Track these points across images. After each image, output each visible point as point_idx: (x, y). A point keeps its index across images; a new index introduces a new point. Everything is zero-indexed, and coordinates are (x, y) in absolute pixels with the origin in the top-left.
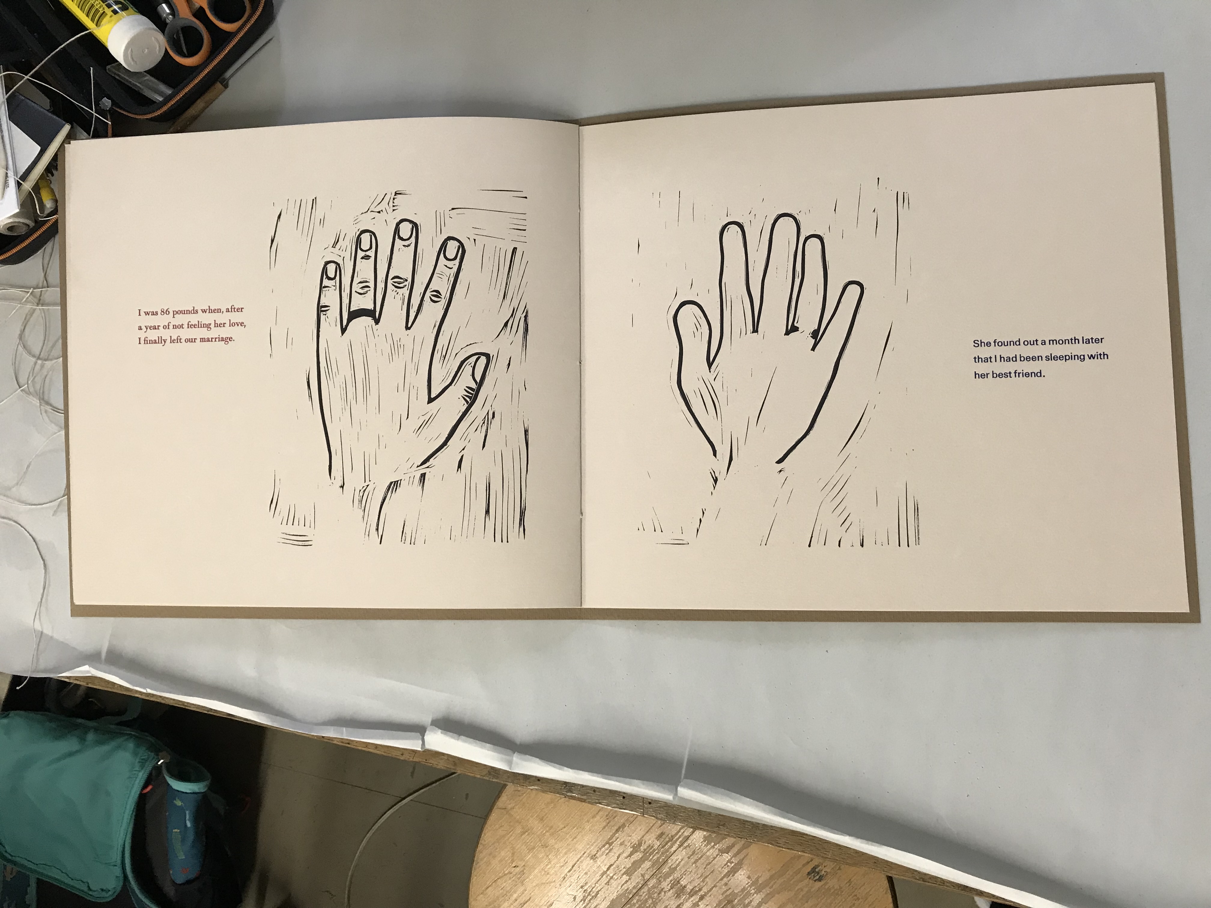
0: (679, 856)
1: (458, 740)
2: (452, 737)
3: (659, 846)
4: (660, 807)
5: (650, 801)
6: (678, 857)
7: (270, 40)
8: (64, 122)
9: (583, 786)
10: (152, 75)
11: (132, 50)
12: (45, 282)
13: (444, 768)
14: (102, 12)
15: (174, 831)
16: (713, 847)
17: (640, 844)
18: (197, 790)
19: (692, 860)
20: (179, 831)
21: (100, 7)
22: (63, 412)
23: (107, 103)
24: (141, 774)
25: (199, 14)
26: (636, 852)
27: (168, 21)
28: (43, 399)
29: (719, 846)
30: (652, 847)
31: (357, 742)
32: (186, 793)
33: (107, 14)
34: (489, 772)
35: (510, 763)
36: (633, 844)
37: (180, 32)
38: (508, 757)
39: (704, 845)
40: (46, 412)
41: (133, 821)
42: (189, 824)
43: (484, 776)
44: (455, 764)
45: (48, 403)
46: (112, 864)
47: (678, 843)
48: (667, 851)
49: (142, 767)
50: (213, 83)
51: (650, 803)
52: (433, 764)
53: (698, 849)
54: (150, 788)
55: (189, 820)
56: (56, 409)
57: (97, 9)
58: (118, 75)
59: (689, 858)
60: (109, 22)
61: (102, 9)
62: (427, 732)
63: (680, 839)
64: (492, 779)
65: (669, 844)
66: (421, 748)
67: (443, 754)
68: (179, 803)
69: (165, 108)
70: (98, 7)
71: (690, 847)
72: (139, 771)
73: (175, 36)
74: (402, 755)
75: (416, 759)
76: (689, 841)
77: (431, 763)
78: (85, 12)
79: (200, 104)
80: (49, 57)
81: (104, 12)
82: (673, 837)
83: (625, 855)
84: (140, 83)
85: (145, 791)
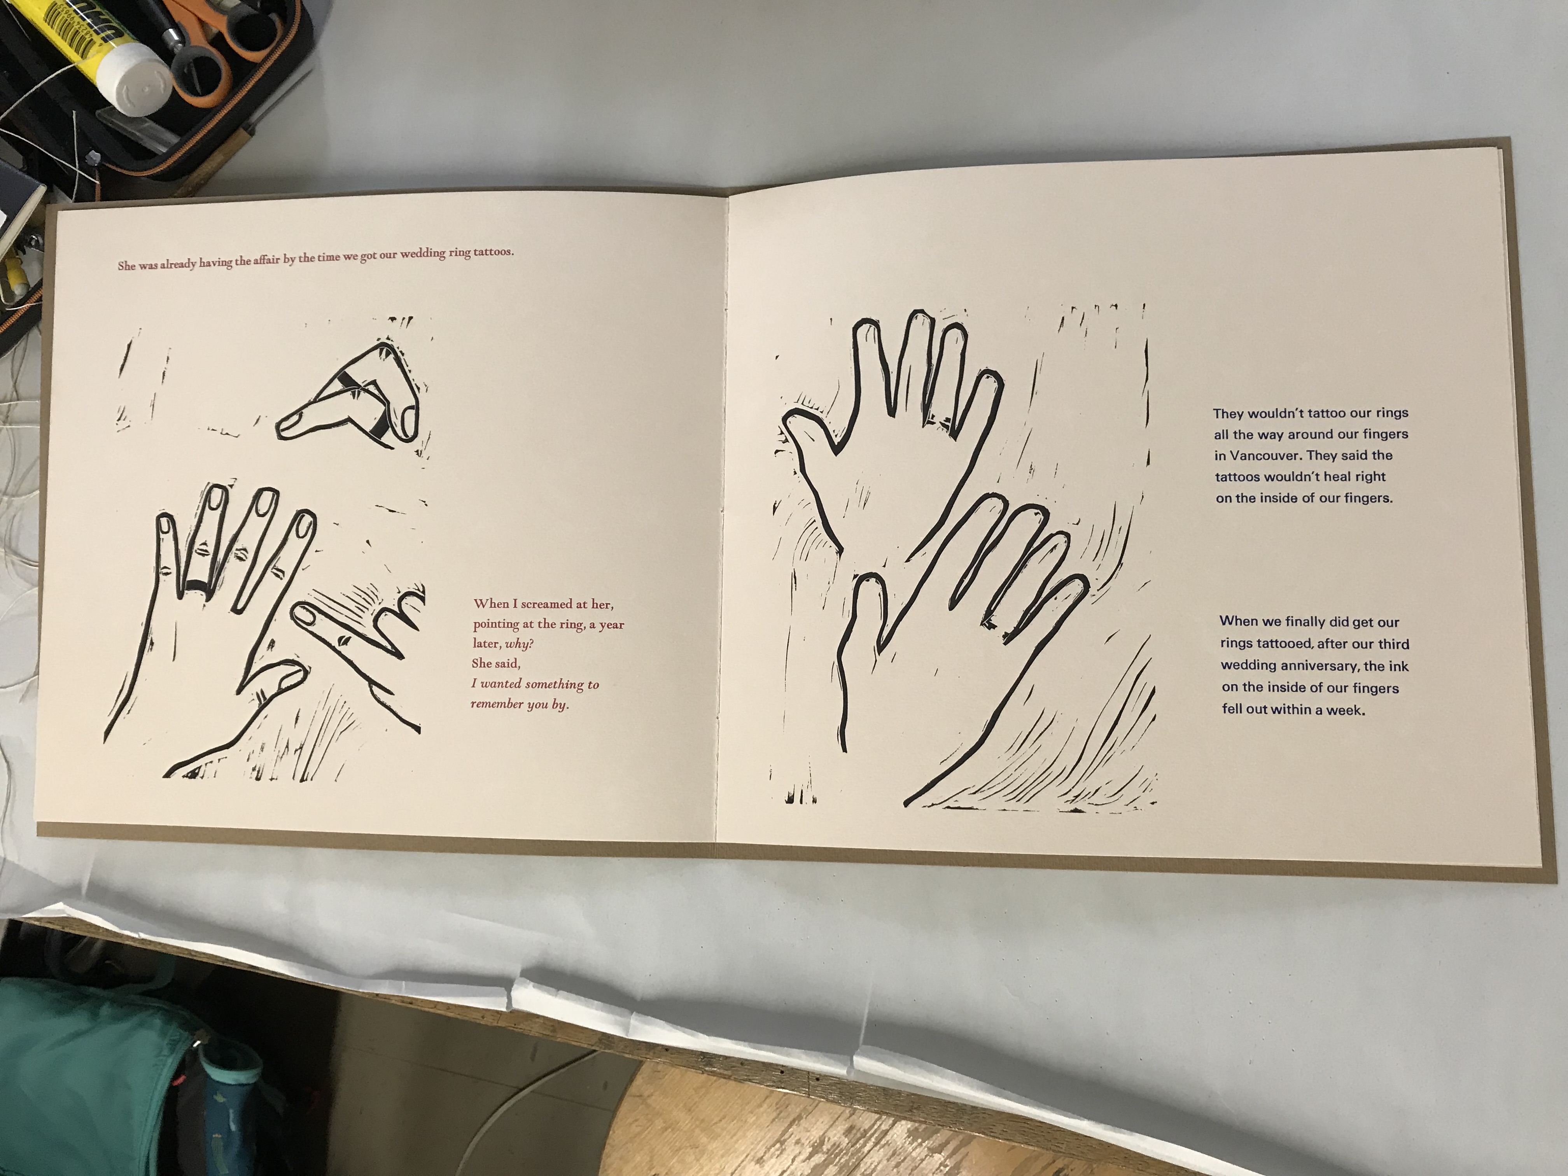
0: (875, 1158)
1: (556, 996)
2: (548, 992)
3: (848, 1144)
4: (831, 1085)
5: (818, 1076)
6: (873, 1159)
7: (309, 73)
8: (37, 182)
9: (726, 1058)
10: (155, 121)
11: (127, 88)
12: (15, 393)
13: (539, 1035)
14: (89, 39)
15: (214, 1136)
16: (920, 1145)
17: (822, 1143)
18: (245, 1082)
19: (893, 1163)
20: (220, 1136)
21: (87, 34)
22: (37, 564)
23: (95, 157)
24: (170, 1060)
25: (217, 41)
26: (817, 1152)
27: (176, 51)
28: (10, 547)
29: (928, 1144)
30: (839, 1146)
31: (423, 1001)
32: (229, 1085)
33: (95, 43)
34: (599, 1039)
35: (625, 1027)
36: (812, 1142)
37: (192, 65)
38: (621, 1019)
39: (908, 1143)
40: (13, 563)
41: (159, 1123)
42: (233, 1127)
44: (554, 1031)
45: (16, 553)
47: (873, 1139)
48: (859, 1151)
49: (172, 1050)
50: (235, 130)
51: (818, 1079)
53: (901, 1148)
54: (182, 1078)
55: (233, 1122)
56: (27, 561)
57: (83, 36)
58: (112, 122)
59: (888, 1160)
60: (98, 52)
62: (515, 986)
63: (876, 1135)
64: (605, 1049)
65: (861, 1142)
66: (507, 1008)
67: (538, 1016)
68: (220, 1099)
69: (170, 162)
70: (84, 34)
71: (889, 1145)
72: (168, 1056)
73: (185, 71)
74: (483, 1017)
75: (502, 1024)
76: (888, 1137)
77: (520, 1029)
78: (67, 40)
79: (217, 157)
80: (21, 100)
81: (92, 40)
82: (866, 1132)
83: (802, 1157)
84: (139, 131)
85: (176, 1083)
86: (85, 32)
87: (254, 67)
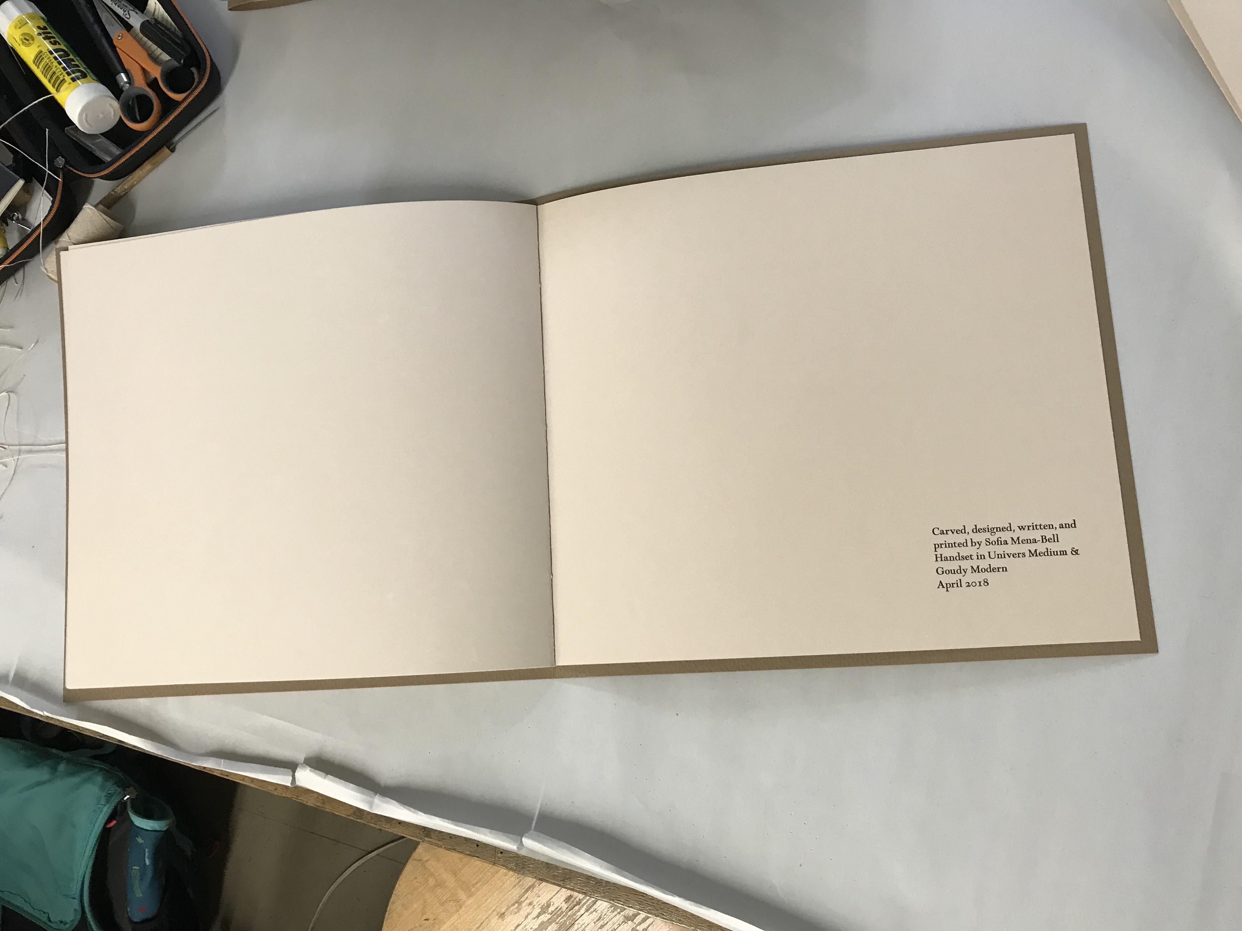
0: (586, 920)
1: (325, 778)
2: (320, 775)
3: (567, 908)
4: (510, 857)
5: (502, 851)
6: (584, 922)
7: (217, 110)
8: (18, 177)
9: (440, 832)
10: (106, 137)
11: (86, 115)
13: (315, 806)
14: (63, 78)
15: (133, 868)
16: (619, 913)
17: (549, 906)
18: (158, 828)
20: (138, 868)
21: (61, 74)
23: (60, 162)
24: (105, 809)
25: (153, 84)
26: (545, 913)
27: (124, 89)
29: (624, 914)
30: (560, 909)
31: (234, 774)
32: (147, 830)
33: (66, 81)
34: (354, 812)
35: (371, 804)
36: (541, 905)
37: (135, 99)
38: (369, 799)
39: (609, 912)
41: (94, 854)
43: (349, 816)
44: (324, 803)
46: (71, 896)
47: (585, 907)
48: (574, 914)
49: (108, 801)
50: (163, 146)
51: (501, 853)
52: (303, 801)
53: (604, 916)
54: (114, 823)
55: (148, 858)
57: (58, 76)
58: (75, 137)
59: (595, 923)
60: (68, 88)
61: (62, 76)
62: (299, 769)
63: (588, 904)
64: (357, 819)
65: (576, 908)
66: (291, 784)
67: (313, 792)
68: (140, 840)
69: (115, 166)
70: (59, 74)
71: (596, 912)
72: (105, 805)
73: (130, 103)
74: (276, 790)
75: (289, 795)
76: (595, 907)
77: (301, 800)
78: (48, 77)
79: (147, 166)
80: (13, 117)
82: (578, 903)
83: (533, 915)
84: (93, 145)
85: (108, 826)
86: (60, 73)
87: (177, 103)
